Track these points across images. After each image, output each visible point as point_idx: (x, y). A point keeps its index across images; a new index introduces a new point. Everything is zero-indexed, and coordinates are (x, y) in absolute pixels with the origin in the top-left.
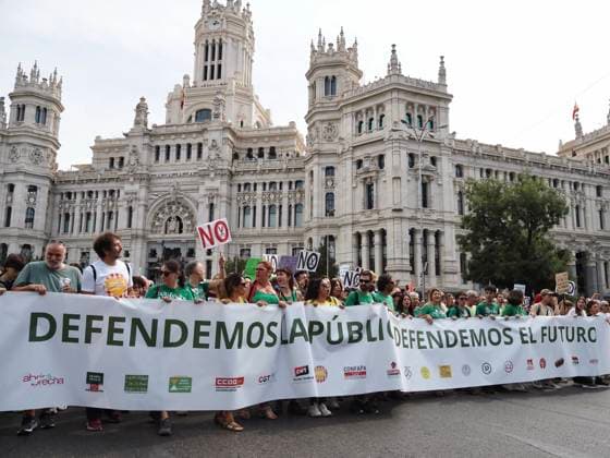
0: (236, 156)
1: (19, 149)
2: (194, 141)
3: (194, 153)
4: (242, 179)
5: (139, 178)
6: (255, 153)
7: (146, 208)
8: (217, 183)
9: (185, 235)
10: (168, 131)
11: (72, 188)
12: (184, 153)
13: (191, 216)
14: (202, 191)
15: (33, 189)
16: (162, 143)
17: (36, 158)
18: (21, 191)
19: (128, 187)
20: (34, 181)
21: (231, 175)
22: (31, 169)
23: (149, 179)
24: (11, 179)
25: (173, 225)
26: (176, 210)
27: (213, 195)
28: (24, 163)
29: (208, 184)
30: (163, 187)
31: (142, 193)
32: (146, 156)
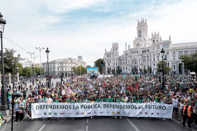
0: (143, 52)
1: (114, 55)
2: (137, 50)
3: (137, 52)
4: (144, 56)
5: (130, 57)
6: (144, 51)
7: (131, 61)
8: (140, 57)
9: (136, 65)
10: (133, 49)
11: (121, 59)
12: (135, 52)
13: (137, 62)
14: (138, 58)
15: (117, 60)
16: (132, 51)
17: (116, 56)
18: (115, 60)
19: (128, 58)
20: (116, 59)
21: (142, 55)
22: (116, 57)
23: (131, 57)
24: (114, 59)
25: (135, 63)
26: (135, 61)
27: (139, 59)
28: (115, 57)
29: (139, 57)
30: (133, 58)
31: (130, 59)
32: (130, 53)
